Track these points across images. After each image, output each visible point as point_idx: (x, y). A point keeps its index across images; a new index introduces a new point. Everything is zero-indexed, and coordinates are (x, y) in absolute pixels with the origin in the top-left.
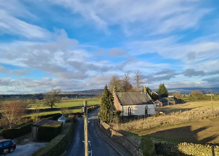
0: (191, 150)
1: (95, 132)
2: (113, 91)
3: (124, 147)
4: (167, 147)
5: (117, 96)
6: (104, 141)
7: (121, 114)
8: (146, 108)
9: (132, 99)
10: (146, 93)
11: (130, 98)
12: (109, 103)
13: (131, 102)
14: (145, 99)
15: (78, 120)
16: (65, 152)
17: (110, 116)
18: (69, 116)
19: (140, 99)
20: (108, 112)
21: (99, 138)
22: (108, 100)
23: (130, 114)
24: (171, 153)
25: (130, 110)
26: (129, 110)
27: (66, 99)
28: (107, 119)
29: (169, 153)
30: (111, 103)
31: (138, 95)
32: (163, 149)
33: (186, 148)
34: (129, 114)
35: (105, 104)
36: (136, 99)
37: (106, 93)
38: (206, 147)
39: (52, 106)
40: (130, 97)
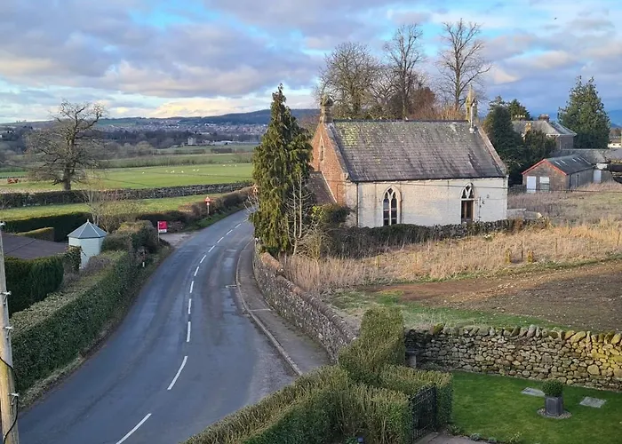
0: (551, 354)
1: (229, 293)
2: (321, 115)
3: (320, 347)
4: (463, 344)
5: (337, 141)
6: (252, 325)
7: (350, 221)
8: (468, 194)
9: (405, 155)
10: (476, 129)
11: (397, 151)
12: (290, 171)
13: (397, 167)
14: (465, 155)
15: (167, 244)
16: (79, 360)
17: (291, 224)
18: (124, 228)
19: (445, 154)
20: (284, 209)
21: (239, 313)
22: (284, 159)
23: (394, 222)
24: (475, 364)
25: (394, 201)
26: (386, 200)
27: (141, 154)
28: (278, 240)
29: (469, 367)
30: (298, 169)
31: (435, 134)
32: (449, 353)
33: (534, 348)
34: (386, 222)
35: (273, 174)
36: (425, 156)
37: (276, 123)
38: (606, 342)
39: (66, 181)
40: (397, 142)
